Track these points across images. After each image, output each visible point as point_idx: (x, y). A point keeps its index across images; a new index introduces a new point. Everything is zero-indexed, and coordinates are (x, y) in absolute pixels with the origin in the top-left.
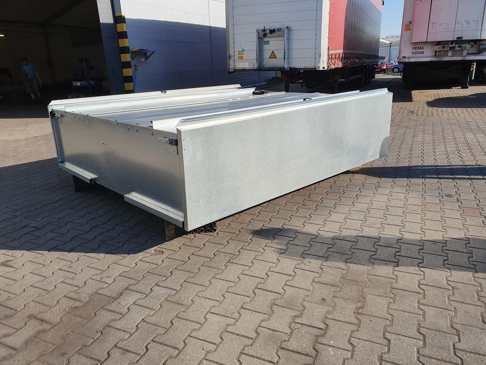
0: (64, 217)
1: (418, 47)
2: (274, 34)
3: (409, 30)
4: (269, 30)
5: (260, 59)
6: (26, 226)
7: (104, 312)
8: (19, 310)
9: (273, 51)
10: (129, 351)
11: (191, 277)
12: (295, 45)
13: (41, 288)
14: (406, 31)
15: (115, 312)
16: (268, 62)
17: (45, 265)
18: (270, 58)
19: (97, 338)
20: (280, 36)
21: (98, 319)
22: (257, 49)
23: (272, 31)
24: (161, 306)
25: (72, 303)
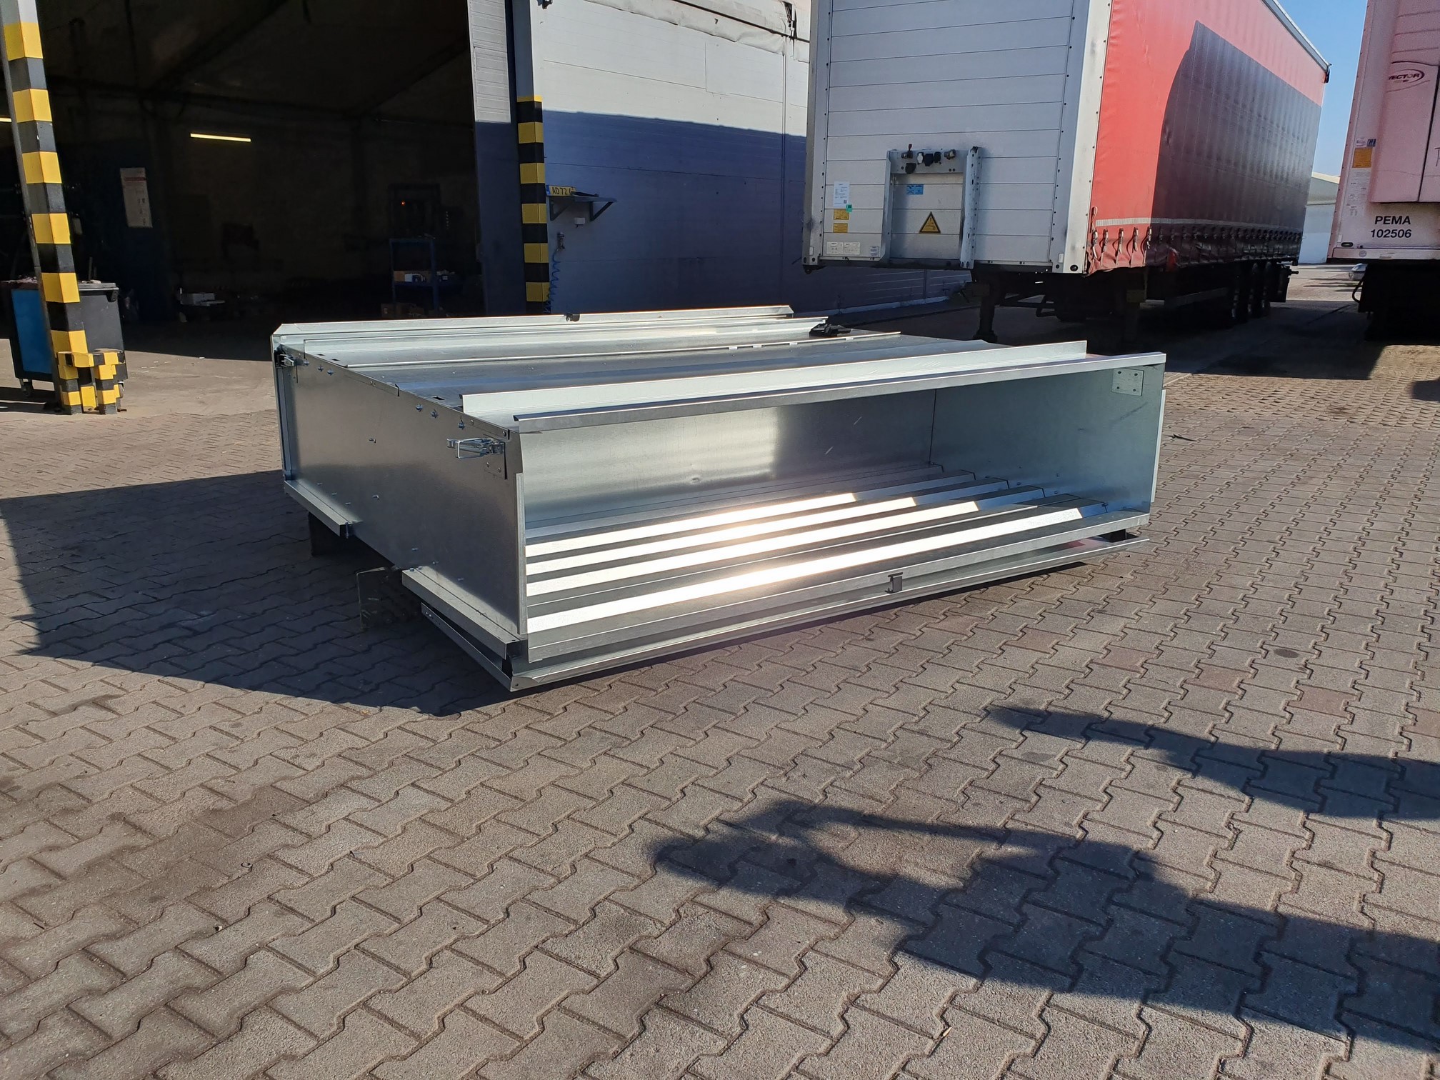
0: (264, 612)
1: (1394, 218)
2: (935, 167)
3: (1368, 165)
4: (923, 153)
5: (894, 235)
6: (171, 625)
7: (273, 827)
8: (96, 801)
9: (931, 214)
10: (295, 911)
11: (499, 777)
12: (995, 198)
13: (157, 763)
14: (1357, 166)
15: (296, 830)
16: (917, 245)
17: (182, 715)
18: (921, 232)
19: (239, 878)
20: (952, 172)
21: (255, 839)
22: (887, 206)
23: (932, 159)
24: (404, 829)
25: (211, 801)
